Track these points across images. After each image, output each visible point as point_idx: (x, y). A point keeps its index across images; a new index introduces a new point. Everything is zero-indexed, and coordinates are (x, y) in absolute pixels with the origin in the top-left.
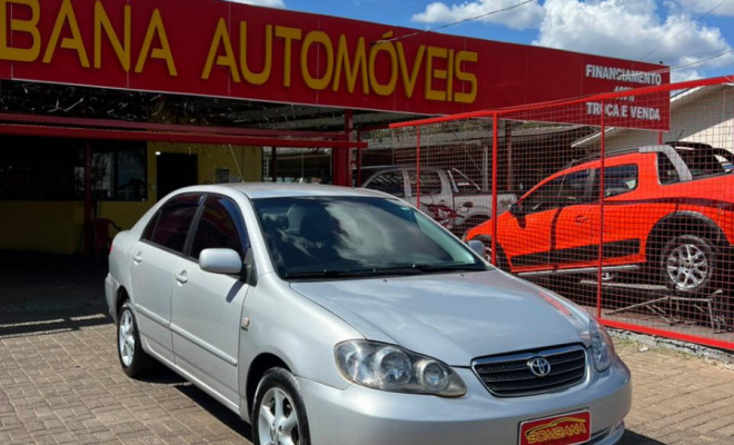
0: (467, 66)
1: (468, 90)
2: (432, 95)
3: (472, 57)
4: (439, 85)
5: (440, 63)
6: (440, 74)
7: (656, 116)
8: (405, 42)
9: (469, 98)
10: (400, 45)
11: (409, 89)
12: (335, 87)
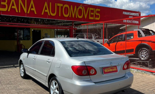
0: (98, 12)
1: (98, 17)
3: (99, 10)
5: (92, 11)
6: (92, 14)
7: (138, 23)
10: (84, 7)
11: (86, 17)
12: (70, 16)
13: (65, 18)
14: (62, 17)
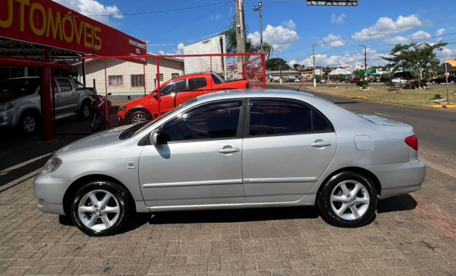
0: (98, 34)
1: (98, 44)
2: (87, 45)
3: (99, 30)
4: (89, 40)
5: (89, 31)
6: (89, 35)
7: (144, 60)
8: (76, 18)
9: (98, 48)
10: (74, 19)
11: (79, 40)
12: (48, 35)
13: (33, 37)
14: (29, 34)
